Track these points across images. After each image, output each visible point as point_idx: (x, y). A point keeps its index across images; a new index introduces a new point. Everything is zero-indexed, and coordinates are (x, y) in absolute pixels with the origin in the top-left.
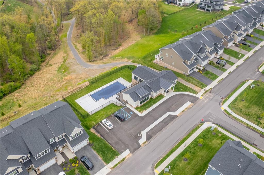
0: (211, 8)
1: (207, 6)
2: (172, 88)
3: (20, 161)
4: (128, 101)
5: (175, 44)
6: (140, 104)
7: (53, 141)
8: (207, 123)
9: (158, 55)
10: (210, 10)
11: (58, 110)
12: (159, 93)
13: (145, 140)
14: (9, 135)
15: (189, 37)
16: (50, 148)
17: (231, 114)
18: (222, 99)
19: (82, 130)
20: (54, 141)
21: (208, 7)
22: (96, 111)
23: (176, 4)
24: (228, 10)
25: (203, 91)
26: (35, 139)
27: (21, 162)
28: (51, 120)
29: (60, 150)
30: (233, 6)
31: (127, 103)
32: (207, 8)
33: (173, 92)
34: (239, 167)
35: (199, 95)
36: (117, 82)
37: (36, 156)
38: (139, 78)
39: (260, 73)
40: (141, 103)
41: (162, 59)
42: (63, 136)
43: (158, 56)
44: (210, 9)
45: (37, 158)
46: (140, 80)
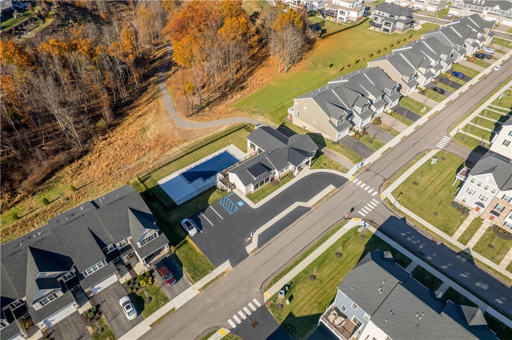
0: (390, 26)
1: (384, 21)
2: (307, 163)
3: (59, 280)
4: (236, 184)
5: (319, 90)
6: (255, 189)
7: (112, 248)
8: (355, 220)
9: (292, 108)
10: (389, 30)
11: (120, 201)
12: (285, 171)
13: (256, 246)
14: (43, 241)
15: (343, 79)
16: (106, 260)
17: (395, 205)
18: (383, 180)
19: (157, 232)
20: (114, 249)
21: (386, 24)
22: (187, 200)
23: (336, 17)
24: (419, 30)
25: (355, 168)
26: (83, 246)
27: (62, 281)
28: (109, 217)
29: (125, 262)
30: (428, 22)
31: (235, 187)
32: (384, 27)
33: (310, 169)
34: (379, 292)
35: (348, 176)
36: (226, 152)
37: (85, 273)
38: (257, 147)
39: (450, 139)
40: (256, 187)
41: (299, 115)
42: (129, 241)
43: (293, 110)
44: (390, 28)
45: (86, 275)
46: (259, 149)
